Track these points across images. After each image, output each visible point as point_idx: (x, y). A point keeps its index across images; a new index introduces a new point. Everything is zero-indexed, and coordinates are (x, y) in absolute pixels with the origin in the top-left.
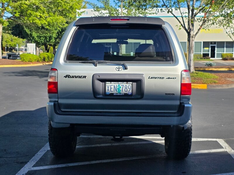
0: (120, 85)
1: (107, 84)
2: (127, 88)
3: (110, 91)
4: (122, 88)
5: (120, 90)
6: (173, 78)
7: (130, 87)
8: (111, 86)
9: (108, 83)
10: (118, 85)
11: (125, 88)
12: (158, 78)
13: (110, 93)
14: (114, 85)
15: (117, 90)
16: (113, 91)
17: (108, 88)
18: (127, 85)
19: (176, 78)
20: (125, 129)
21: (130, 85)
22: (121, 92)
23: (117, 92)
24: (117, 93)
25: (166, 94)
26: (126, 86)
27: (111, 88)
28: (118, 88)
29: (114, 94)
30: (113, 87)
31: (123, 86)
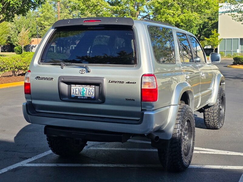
0: (84, 88)
1: (72, 87)
2: (91, 91)
3: (75, 94)
4: (85, 91)
5: (84, 94)
6: (133, 83)
7: (93, 90)
8: (76, 88)
9: (73, 85)
10: (82, 88)
11: (89, 92)
12: (118, 83)
13: (75, 95)
14: (79, 88)
15: (82, 94)
16: (77, 94)
17: (73, 90)
18: (91, 88)
19: (136, 83)
20: (85, 134)
21: (93, 89)
22: (85, 95)
23: (81, 95)
24: (81, 97)
25: (126, 99)
26: (89, 90)
27: (76, 91)
28: (82, 91)
29: (79, 97)
30: (77, 90)
31: (87, 89)
